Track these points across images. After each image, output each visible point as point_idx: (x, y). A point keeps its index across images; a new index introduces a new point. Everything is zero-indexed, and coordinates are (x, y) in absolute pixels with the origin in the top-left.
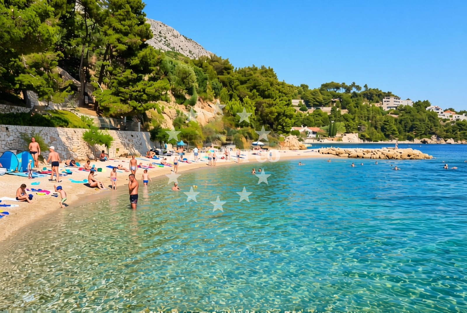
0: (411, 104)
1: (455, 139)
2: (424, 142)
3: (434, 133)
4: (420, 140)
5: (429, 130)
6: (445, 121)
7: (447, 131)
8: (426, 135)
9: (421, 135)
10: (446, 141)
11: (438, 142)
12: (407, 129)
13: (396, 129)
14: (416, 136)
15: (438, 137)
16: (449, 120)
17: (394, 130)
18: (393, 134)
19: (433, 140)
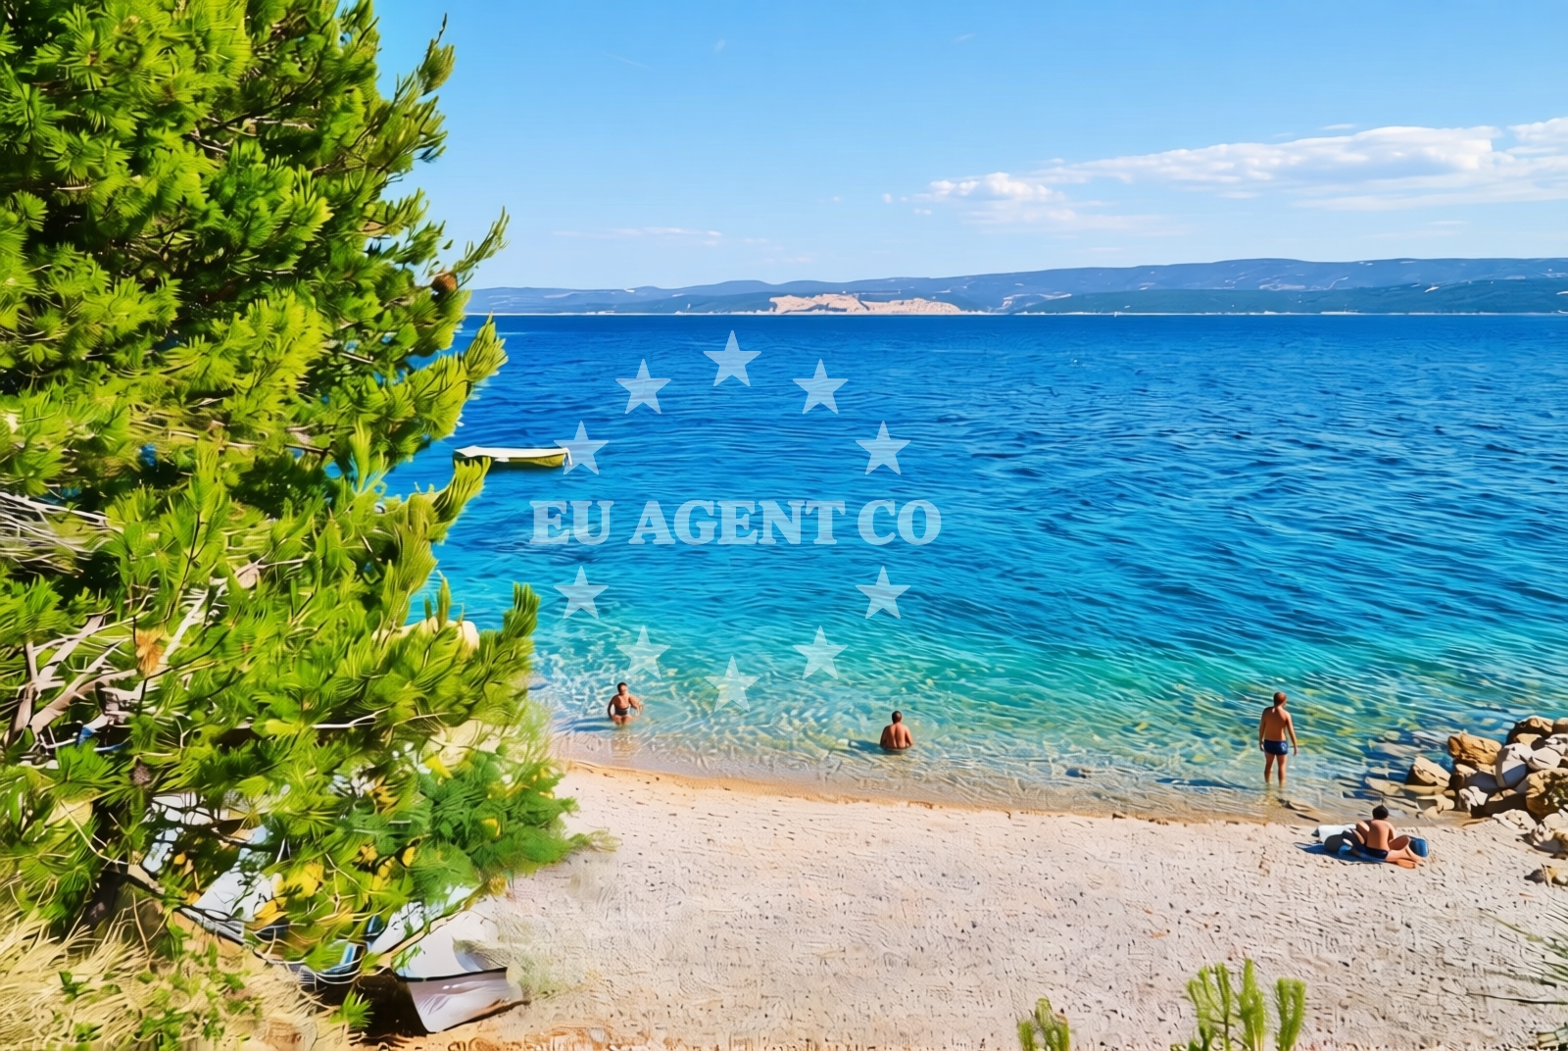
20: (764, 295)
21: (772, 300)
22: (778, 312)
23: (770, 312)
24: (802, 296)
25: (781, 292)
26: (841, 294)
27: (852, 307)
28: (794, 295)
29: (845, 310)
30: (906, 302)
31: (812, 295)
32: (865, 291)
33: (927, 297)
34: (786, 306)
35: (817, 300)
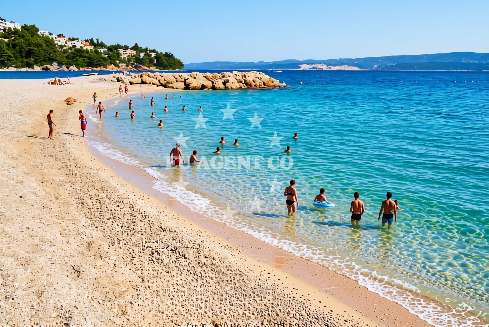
0: (19, 28)
1: (77, 65)
2: (47, 69)
3: (54, 60)
4: (41, 68)
5: (48, 56)
6: (61, 46)
7: (67, 57)
8: (45, 61)
9: (41, 61)
10: (68, 68)
11: (60, 69)
12: (24, 54)
13: (12, 55)
14: (36, 63)
15: (60, 64)
16: (65, 46)
17: (10, 56)
18: (8, 60)
19: (54, 67)
20: (297, 64)
21: (299, 65)
22: (301, 69)
23: (299, 69)
24: (309, 64)
25: (302, 63)
26: (322, 64)
27: (325, 67)
28: (306, 64)
29: (322, 69)
30: (342, 66)
31: (312, 64)
32: (329, 63)
33: (349, 65)
34: (304, 67)
35: (313, 66)
